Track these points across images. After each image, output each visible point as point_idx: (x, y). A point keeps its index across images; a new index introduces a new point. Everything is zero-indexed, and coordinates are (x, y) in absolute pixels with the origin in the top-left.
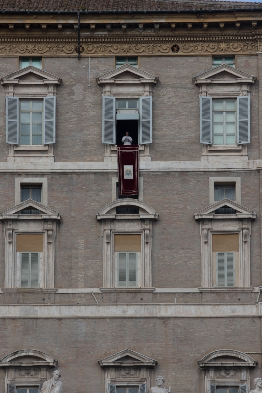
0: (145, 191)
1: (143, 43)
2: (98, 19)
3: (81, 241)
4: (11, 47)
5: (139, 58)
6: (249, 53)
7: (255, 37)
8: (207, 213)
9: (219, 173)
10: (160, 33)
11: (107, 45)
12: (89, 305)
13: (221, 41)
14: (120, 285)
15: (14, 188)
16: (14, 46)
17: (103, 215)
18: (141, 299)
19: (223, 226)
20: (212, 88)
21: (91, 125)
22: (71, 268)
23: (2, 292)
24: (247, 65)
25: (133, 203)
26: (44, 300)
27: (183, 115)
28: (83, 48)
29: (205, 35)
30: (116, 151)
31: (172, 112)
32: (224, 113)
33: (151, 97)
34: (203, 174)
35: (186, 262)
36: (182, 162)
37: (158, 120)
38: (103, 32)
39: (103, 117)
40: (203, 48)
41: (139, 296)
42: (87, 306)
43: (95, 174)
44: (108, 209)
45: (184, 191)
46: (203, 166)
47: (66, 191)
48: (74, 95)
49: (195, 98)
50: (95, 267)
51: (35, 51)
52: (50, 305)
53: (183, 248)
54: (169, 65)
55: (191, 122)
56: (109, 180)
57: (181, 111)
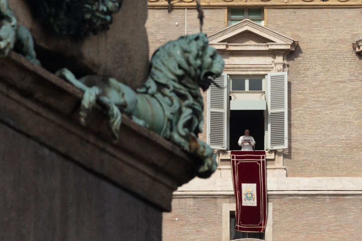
0: (276, 226)
5: (265, 10)
27: (338, 103)
30: (229, 160)
31: (319, 97)
33: (285, 73)
36: (336, 178)
37: (296, 111)
39: (209, 105)
43: (195, 197)
45: (339, 226)
49: (357, 74)
54: (314, 21)
55: (350, 113)
56: (218, 208)
57: (334, 95)
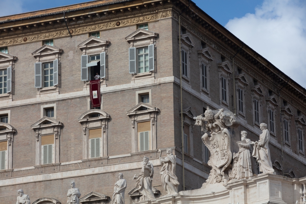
0: (104, 104)
1: (102, 23)
2: (75, 15)
3: (72, 135)
4: (38, 36)
5: (100, 32)
6: (154, 20)
7: (157, 11)
8: (132, 111)
9: (140, 88)
10: (109, 17)
11: (84, 28)
12: (76, 170)
13: (140, 16)
14: (92, 157)
15: (40, 111)
16: (40, 35)
17: (81, 120)
18: (102, 163)
19: (142, 118)
20: (136, 42)
21: (77, 72)
22: (68, 151)
23: (35, 168)
24: (154, 27)
25: (96, 111)
26: (54, 170)
27: (123, 59)
28: (73, 31)
29: (132, 14)
30: (89, 84)
31: (117, 58)
32: (144, 55)
33: (105, 52)
34: (133, 90)
35: (124, 140)
36: (121, 85)
38: (81, 21)
39: (81, 67)
40: (132, 21)
41: (101, 162)
42: (75, 171)
43: (79, 98)
44: (84, 116)
45: (123, 101)
46: (132, 86)
47: (65, 109)
48: (69, 57)
50: (80, 149)
51: (50, 36)
52: (57, 172)
53: (123, 133)
54: (115, 33)
55: (126, 62)
56: (86, 100)
57: (121, 57)
